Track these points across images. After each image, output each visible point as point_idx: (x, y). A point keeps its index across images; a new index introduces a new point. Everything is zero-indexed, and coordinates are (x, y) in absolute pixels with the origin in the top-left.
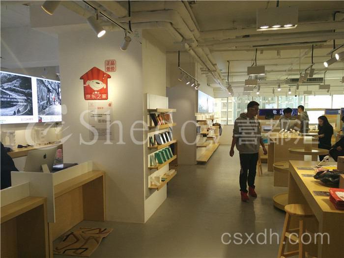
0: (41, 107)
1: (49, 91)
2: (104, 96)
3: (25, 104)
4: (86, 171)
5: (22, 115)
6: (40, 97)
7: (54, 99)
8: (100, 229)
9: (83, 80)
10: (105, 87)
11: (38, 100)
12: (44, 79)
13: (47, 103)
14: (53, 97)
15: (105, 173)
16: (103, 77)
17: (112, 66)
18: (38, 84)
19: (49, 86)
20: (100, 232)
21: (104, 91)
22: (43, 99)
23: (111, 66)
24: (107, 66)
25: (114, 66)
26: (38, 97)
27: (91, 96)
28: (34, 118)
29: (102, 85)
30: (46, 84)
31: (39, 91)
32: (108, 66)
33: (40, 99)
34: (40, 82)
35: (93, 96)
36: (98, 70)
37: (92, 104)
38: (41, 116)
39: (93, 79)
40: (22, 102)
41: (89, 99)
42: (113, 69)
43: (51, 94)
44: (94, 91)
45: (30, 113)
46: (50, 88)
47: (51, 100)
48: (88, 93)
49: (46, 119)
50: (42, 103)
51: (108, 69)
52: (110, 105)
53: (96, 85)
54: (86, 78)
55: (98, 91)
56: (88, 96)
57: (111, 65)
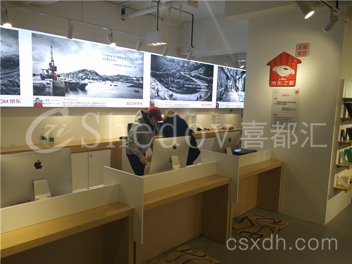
0: (219, 94)
1: (228, 78)
2: (291, 83)
3: (207, 90)
4: (264, 159)
5: (203, 101)
6: (219, 84)
7: (232, 86)
8: (274, 220)
9: (270, 66)
10: (293, 73)
11: (218, 86)
12: (224, 67)
13: (225, 90)
14: (231, 84)
15: (284, 164)
16: (293, 62)
17: (305, 50)
18: (218, 72)
19: (228, 74)
20: (274, 223)
21: (293, 78)
22: (221, 86)
23: (302, 51)
24: (298, 51)
25: (307, 50)
26: (218, 84)
27: (277, 82)
28: (212, 104)
29: (290, 71)
30: (226, 71)
31: (219, 78)
32: (300, 51)
33: (220, 85)
34: (221, 70)
35: (279, 83)
36: (288, 56)
37: (276, 91)
38: (218, 102)
39: (281, 65)
40: (204, 89)
41: (274, 86)
42: (305, 54)
43: (229, 81)
44: (281, 77)
45: (209, 99)
46: (229, 75)
47: (228, 87)
48: (274, 79)
49: (223, 105)
50: (220, 90)
51: (299, 54)
52: (297, 92)
53: (284, 72)
54: (273, 64)
55: (284, 77)
56: (274, 83)
57: (303, 49)
